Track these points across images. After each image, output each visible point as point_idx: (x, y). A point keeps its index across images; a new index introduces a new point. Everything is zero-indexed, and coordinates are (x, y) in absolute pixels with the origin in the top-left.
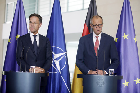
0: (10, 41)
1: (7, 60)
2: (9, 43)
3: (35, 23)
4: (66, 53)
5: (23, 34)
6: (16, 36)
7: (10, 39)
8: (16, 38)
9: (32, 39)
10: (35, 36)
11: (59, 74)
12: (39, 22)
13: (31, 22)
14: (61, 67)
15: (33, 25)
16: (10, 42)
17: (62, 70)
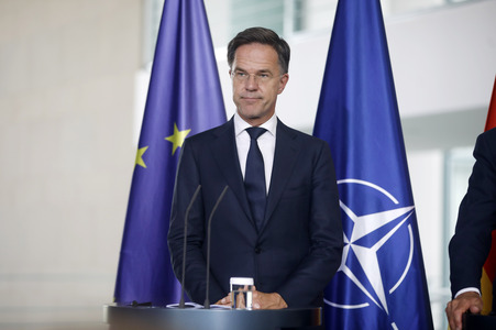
0: (144, 157)
2: (137, 167)
3: (261, 73)
4: (409, 209)
5: (202, 127)
6: (171, 132)
7: (144, 150)
8: (170, 145)
9: (243, 144)
10: (255, 133)
11: (381, 311)
12: (279, 67)
13: (240, 72)
14: (387, 280)
15: (251, 87)
16: (142, 164)
17: (391, 291)
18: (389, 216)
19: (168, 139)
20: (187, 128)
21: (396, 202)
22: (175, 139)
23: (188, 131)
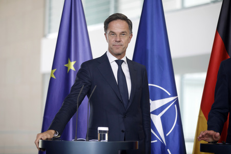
0: (55, 74)
1: (47, 117)
2: (51, 78)
6: (67, 62)
7: (54, 70)
8: (67, 68)
13: (112, 33)
14: (165, 130)
16: (54, 77)
17: (167, 135)
18: (166, 101)
19: (66, 65)
20: (74, 61)
21: (170, 94)
22: (69, 65)
23: (75, 62)
